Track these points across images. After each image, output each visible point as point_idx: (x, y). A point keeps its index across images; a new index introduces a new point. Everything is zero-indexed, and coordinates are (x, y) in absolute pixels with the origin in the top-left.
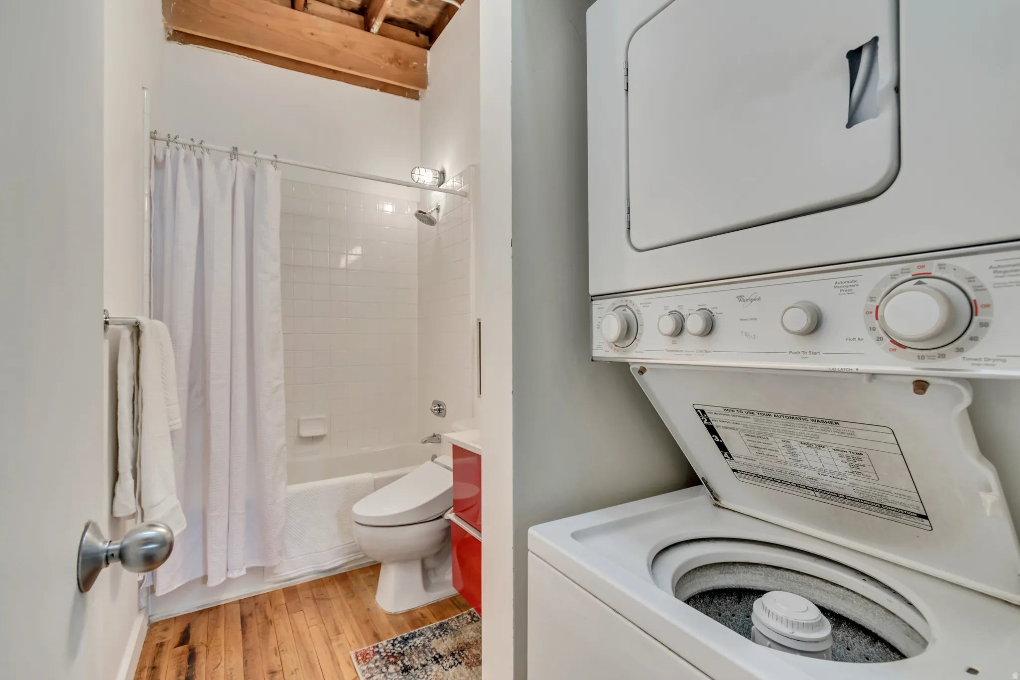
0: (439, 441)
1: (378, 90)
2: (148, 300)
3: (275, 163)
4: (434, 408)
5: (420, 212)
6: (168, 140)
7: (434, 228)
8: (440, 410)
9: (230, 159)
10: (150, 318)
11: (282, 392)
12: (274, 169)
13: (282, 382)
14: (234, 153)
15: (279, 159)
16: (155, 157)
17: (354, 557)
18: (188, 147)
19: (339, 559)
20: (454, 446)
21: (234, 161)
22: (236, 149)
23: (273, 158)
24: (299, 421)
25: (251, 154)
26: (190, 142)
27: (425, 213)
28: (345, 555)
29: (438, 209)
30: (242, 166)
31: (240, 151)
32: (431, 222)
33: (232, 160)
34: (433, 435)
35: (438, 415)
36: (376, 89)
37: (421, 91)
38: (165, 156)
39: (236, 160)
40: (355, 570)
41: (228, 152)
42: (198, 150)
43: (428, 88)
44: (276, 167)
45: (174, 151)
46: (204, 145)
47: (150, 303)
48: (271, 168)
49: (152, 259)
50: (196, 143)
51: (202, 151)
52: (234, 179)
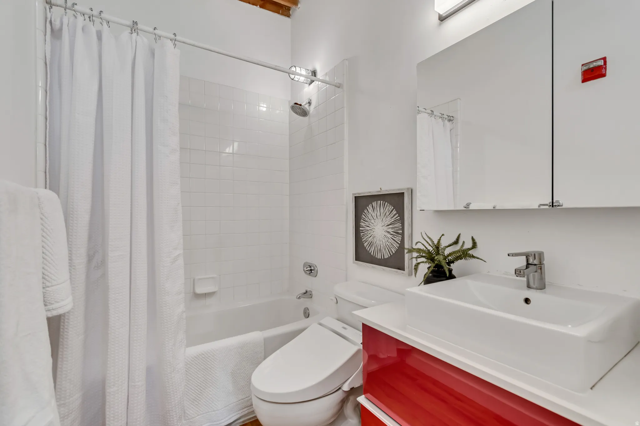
0: (311, 296)
1: (258, 6)
2: (43, 170)
3: (174, 41)
4: (306, 269)
5: (296, 104)
6: (65, 6)
7: (306, 119)
8: (311, 270)
9: (130, 33)
10: (46, 188)
11: (181, 261)
12: (173, 47)
13: (181, 252)
14: (134, 27)
15: (178, 38)
16: (51, 21)
17: (247, 411)
18: (87, 17)
19: (234, 414)
20: (362, 323)
21: (134, 35)
22: (135, 23)
23: (173, 36)
24: (194, 280)
25: (151, 30)
26: (89, 11)
27: (301, 105)
28: (239, 411)
29: (310, 103)
30: (143, 41)
31: (140, 26)
32: (304, 113)
33: (132, 33)
34: (305, 291)
35: (310, 275)
36: (257, 6)
37: (293, 7)
38: (62, 24)
39: (136, 34)
40: (248, 423)
41: (128, 26)
42: (97, 21)
43: (299, 5)
44: (175, 45)
45: (72, 19)
46: (103, 15)
47: (46, 172)
48: (170, 44)
49: (48, 127)
50: (95, 13)
51: (102, 22)
52: (134, 53)
